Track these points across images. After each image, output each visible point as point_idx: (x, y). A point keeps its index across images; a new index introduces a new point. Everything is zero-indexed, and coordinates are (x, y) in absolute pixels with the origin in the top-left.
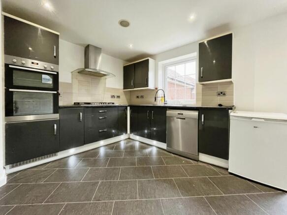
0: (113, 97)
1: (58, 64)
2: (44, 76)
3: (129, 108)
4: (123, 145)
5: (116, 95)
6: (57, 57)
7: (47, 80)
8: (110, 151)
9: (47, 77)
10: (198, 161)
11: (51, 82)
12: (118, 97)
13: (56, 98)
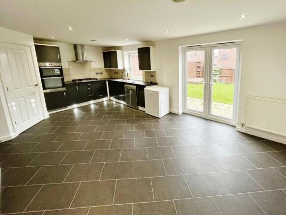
0: (97, 74)
1: (61, 62)
2: (55, 70)
3: (107, 82)
4: (105, 103)
5: (99, 72)
6: (60, 59)
7: (57, 72)
8: (97, 106)
9: (57, 70)
10: (138, 109)
11: (59, 72)
12: (101, 73)
13: (63, 79)
